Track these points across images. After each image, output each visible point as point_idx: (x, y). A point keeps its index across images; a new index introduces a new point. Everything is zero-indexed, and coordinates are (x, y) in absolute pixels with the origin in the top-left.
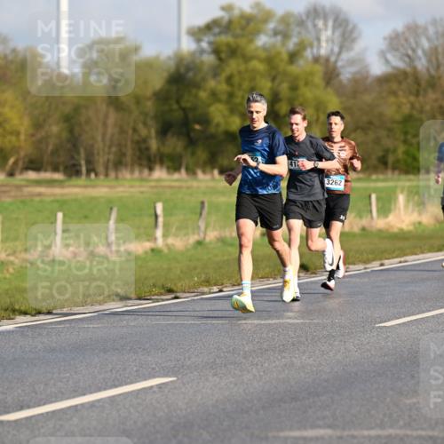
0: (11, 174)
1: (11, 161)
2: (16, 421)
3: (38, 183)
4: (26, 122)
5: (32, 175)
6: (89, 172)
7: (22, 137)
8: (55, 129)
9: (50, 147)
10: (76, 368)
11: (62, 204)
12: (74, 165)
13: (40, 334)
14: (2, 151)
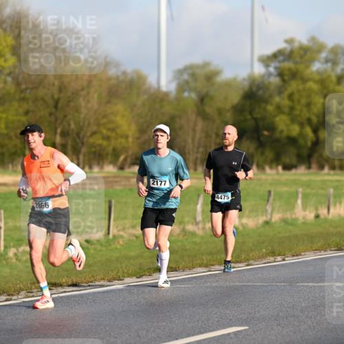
0: (122, 168)
1: (122, 158)
4: (134, 128)
7: (130, 140)
10: (171, 318)
13: (143, 292)
14: (114, 150)
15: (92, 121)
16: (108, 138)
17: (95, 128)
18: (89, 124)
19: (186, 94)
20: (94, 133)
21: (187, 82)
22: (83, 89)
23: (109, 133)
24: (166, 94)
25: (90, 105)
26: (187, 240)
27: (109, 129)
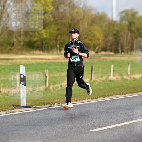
0: (97, 52)
1: (97, 48)
2: (98, 131)
3: (105, 55)
4: (102, 36)
5: (103, 53)
6: (122, 52)
7: (101, 41)
8: (111, 38)
9: (109, 44)
10: (117, 115)
11: (113, 62)
12: (117, 50)
13: (105, 104)
14: (94, 45)
15: (85, 33)
16: (91, 40)
17: (86, 36)
18: (84, 34)
19: (124, 22)
20: (86, 38)
21: (124, 17)
22: (81, 20)
23: (92, 38)
24: (116, 22)
25: (84, 26)
26: (124, 82)
27: (92, 36)
